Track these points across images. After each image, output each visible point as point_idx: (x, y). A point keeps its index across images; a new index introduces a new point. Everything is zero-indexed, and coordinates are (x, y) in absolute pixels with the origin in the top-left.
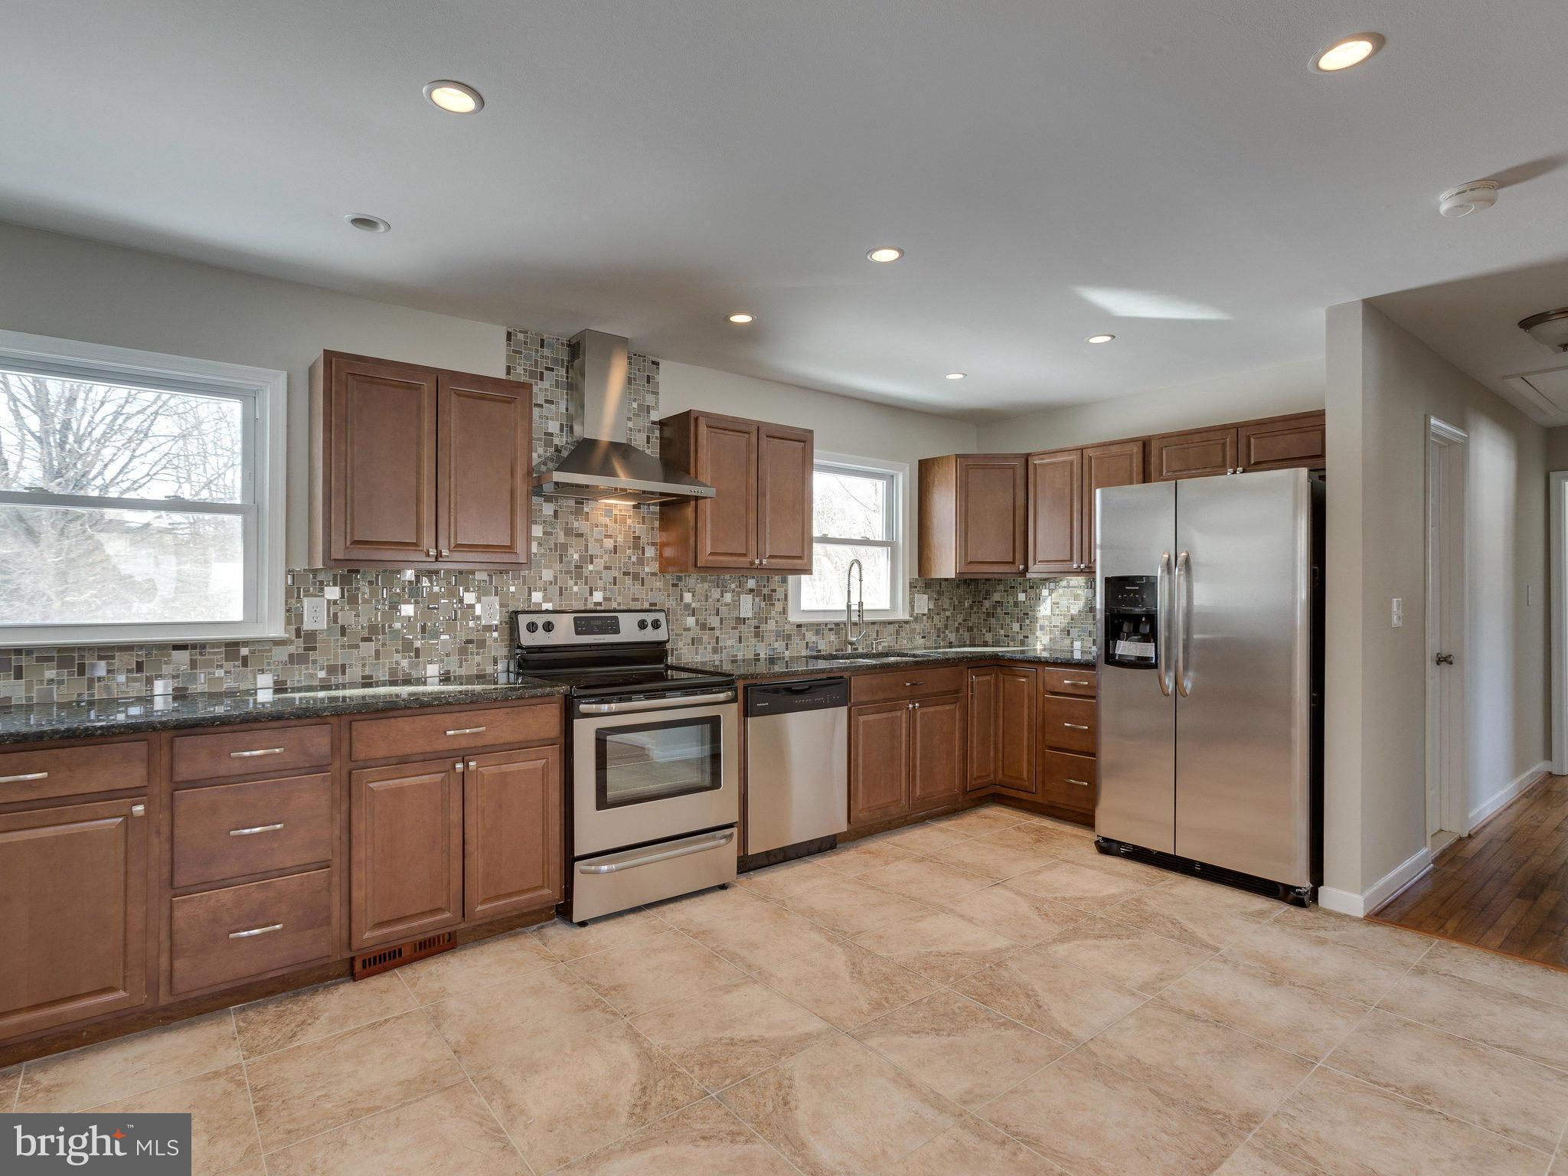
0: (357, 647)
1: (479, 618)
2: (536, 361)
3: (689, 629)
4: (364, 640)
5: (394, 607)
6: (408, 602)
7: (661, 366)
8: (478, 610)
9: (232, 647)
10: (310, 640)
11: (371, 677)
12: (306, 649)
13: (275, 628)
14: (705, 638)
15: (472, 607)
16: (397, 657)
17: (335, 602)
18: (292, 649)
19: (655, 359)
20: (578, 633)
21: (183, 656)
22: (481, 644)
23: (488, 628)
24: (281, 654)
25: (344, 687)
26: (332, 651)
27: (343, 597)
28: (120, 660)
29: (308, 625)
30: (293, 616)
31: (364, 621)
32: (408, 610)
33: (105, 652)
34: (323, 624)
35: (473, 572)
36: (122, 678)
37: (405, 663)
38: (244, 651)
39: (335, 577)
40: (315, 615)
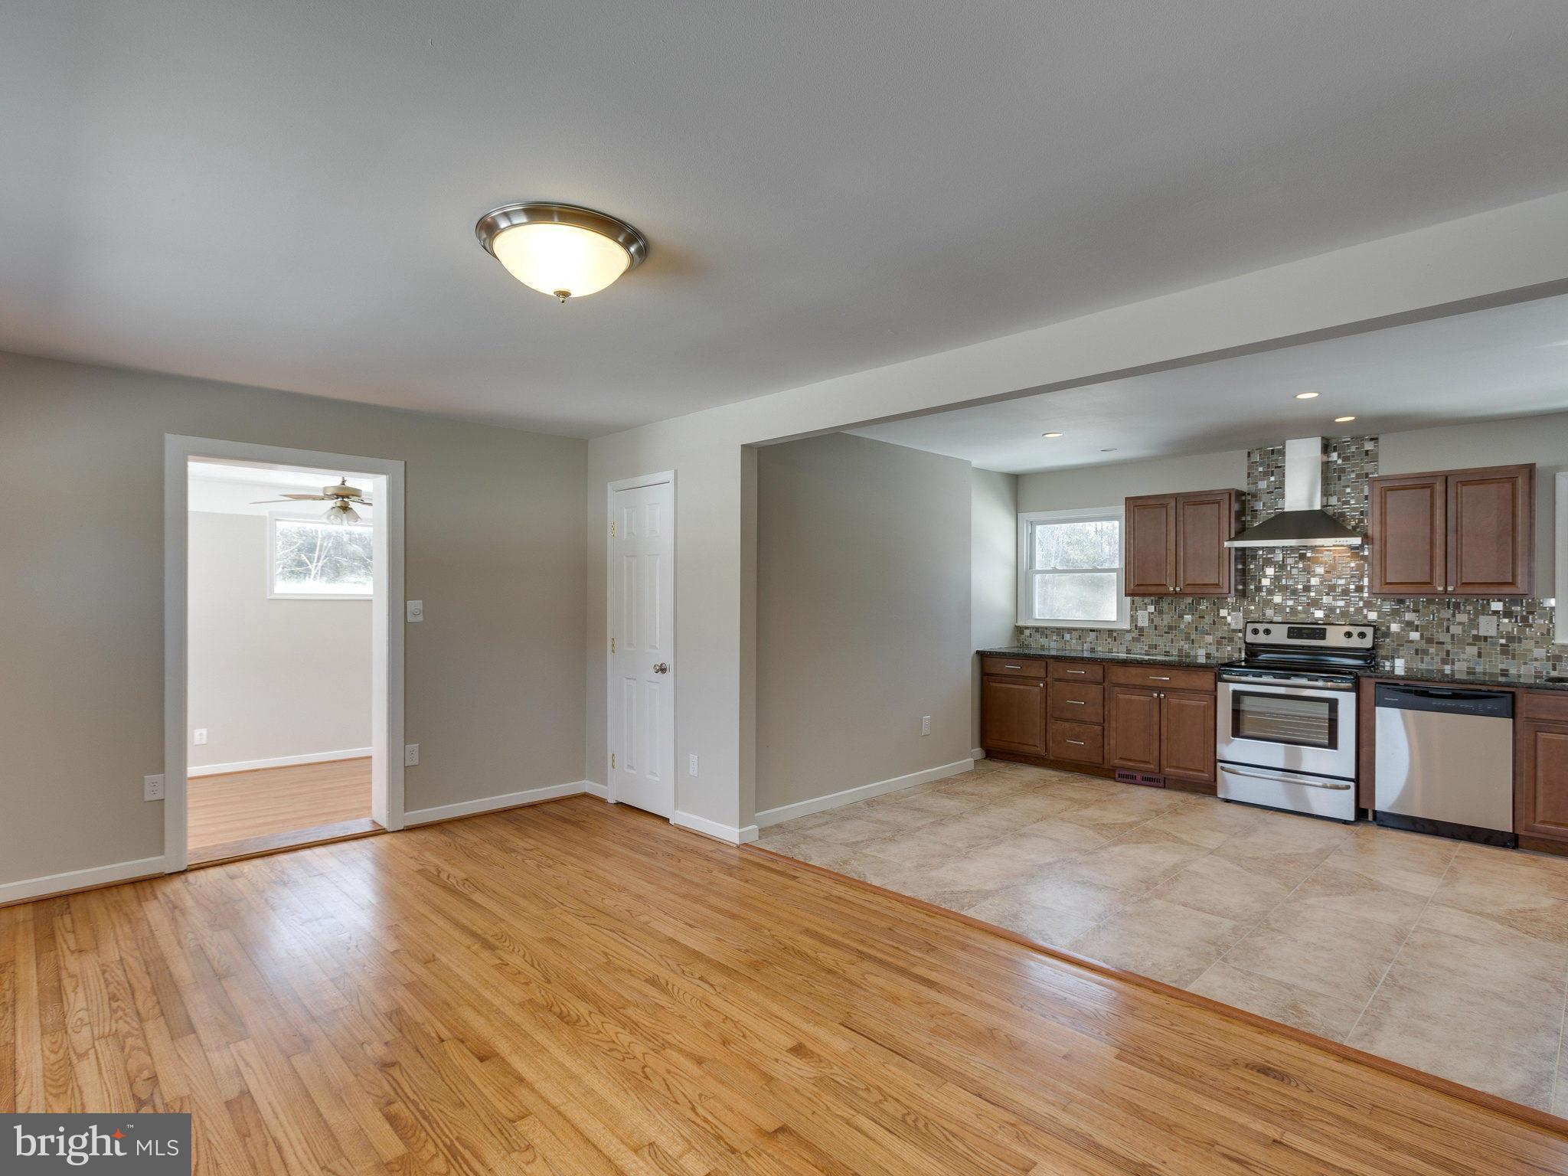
0: (1163, 636)
1: (1229, 624)
2: (1268, 465)
3: (1412, 642)
4: (1166, 633)
5: (1181, 617)
6: (1187, 614)
7: (1380, 440)
8: (1229, 619)
9: (1111, 631)
10: (1141, 630)
11: (1169, 652)
12: (1139, 635)
13: (1126, 625)
14: (1432, 650)
15: (1225, 618)
16: (1182, 643)
17: (1152, 613)
18: (1134, 635)
19: (1376, 436)
20: (1289, 637)
21: (1093, 635)
22: (1231, 640)
23: (1235, 631)
24: (1128, 637)
25: (1156, 655)
26: (1151, 638)
27: (1155, 610)
28: (1075, 634)
29: (1140, 624)
30: (1134, 619)
31: (1165, 623)
32: (1188, 618)
33: (1070, 630)
34: (1146, 624)
35: (1226, 598)
36: (1074, 641)
37: (1186, 646)
38: (1115, 634)
39: (1152, 600)
40: (1143, 620)
